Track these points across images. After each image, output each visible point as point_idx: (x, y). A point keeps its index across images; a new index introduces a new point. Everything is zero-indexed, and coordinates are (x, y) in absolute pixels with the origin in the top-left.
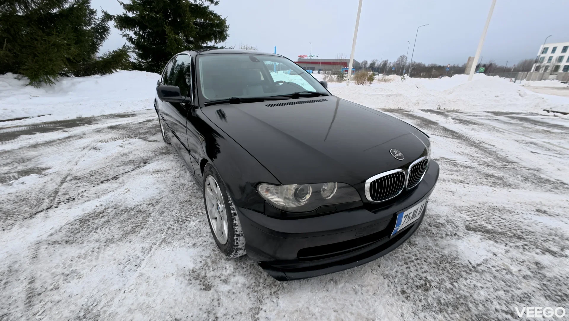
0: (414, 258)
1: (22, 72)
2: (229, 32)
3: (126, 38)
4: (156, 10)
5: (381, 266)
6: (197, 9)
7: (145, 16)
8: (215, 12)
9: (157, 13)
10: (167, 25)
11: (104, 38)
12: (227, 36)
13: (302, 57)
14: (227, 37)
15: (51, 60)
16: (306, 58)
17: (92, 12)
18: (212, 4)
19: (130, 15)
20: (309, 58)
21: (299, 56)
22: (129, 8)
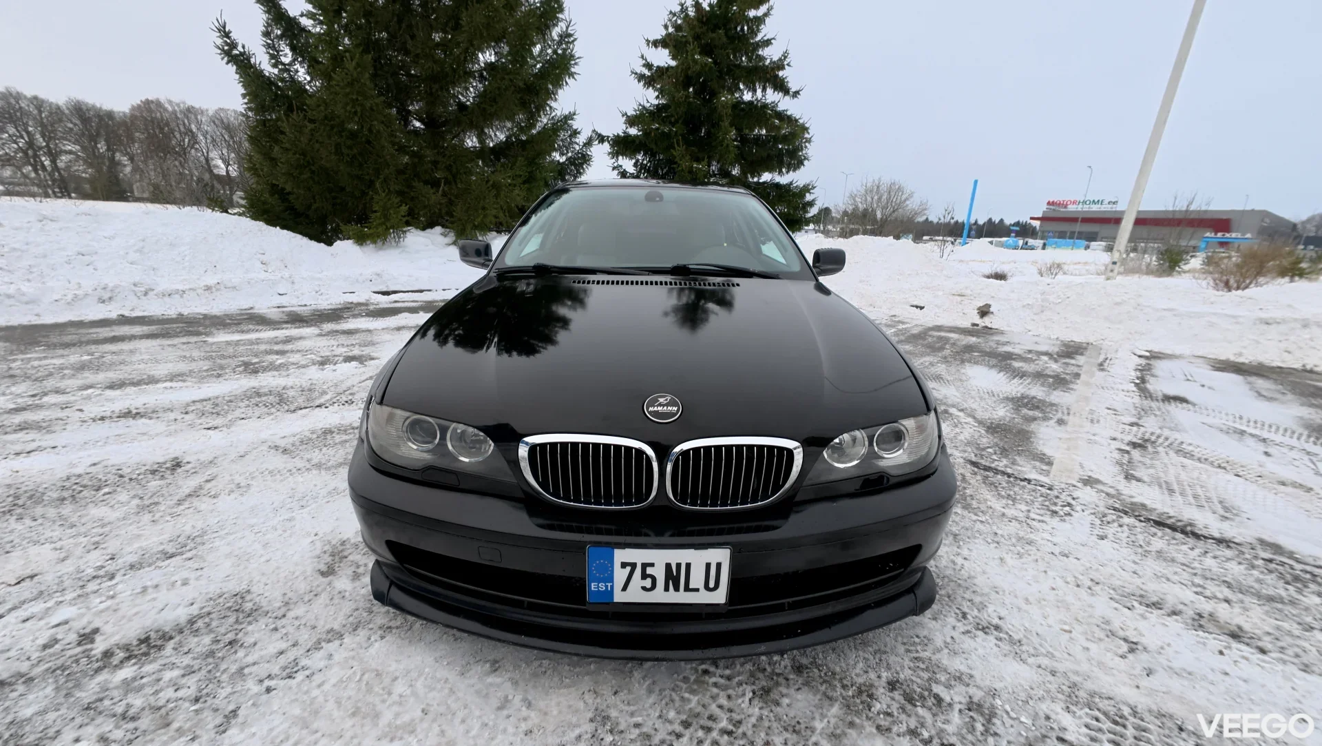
0: (724, 724)
1: (447, 224)
2: (811, 150)
3: (616, 172)
4: (673, 120)
5: (622, 695)
6: (751, 109)
7: (650, 133)
8: (789, 113)
9: (673, 124)
10: (678, 145)
11: (580, 173)
12: (805, 159)
13: (1059, 204)
14: (806, 162)
15: (484, 208)
16: (1071, 208)
17: (575, 133)
18: (787, 98)
19: (633, 131)
20: (1079, 208)
21: (1049, 203)
22: (631, 121)
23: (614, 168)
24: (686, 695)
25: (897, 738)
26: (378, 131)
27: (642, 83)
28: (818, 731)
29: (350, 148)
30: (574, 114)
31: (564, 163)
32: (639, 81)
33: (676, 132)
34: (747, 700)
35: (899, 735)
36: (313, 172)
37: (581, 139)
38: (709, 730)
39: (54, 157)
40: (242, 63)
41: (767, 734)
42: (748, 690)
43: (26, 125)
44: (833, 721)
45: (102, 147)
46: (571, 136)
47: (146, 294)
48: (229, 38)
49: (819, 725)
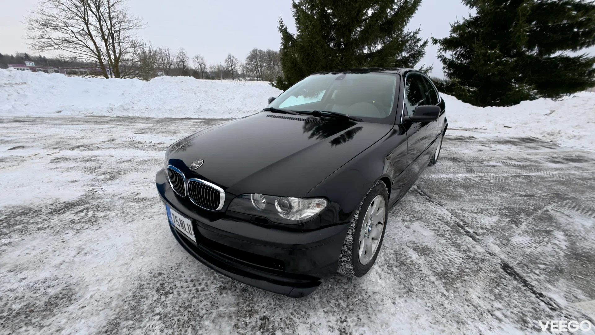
4: (483, 25)
9: (482, 28)
11: (417, 62)
17: (418, 40)
19: (455, 35)
22: (456, 29)
23: (439, 57)
24: (204, 274)
25: (236, 332)
26: (317, 52)
27: (468, 6)
28: (218, 310)
29: (307, 59)
30: (419, 30)
31: (407, 57)
32: (467, 5)
33: (483, 32)
34: (215, 286)
35: (238, 332)
36: (295, 70)
37: (420, 43)
38: (194, 286)
39: (261, 67)
40: (284, 31)
41: (205, 299)
42: (220, 284)
43: (257, 59)
44: (227, 311)
45: (272, 64)
46: (415, 43)
47: (239, 112)
48: (282, 23)
49: (221, 309)
